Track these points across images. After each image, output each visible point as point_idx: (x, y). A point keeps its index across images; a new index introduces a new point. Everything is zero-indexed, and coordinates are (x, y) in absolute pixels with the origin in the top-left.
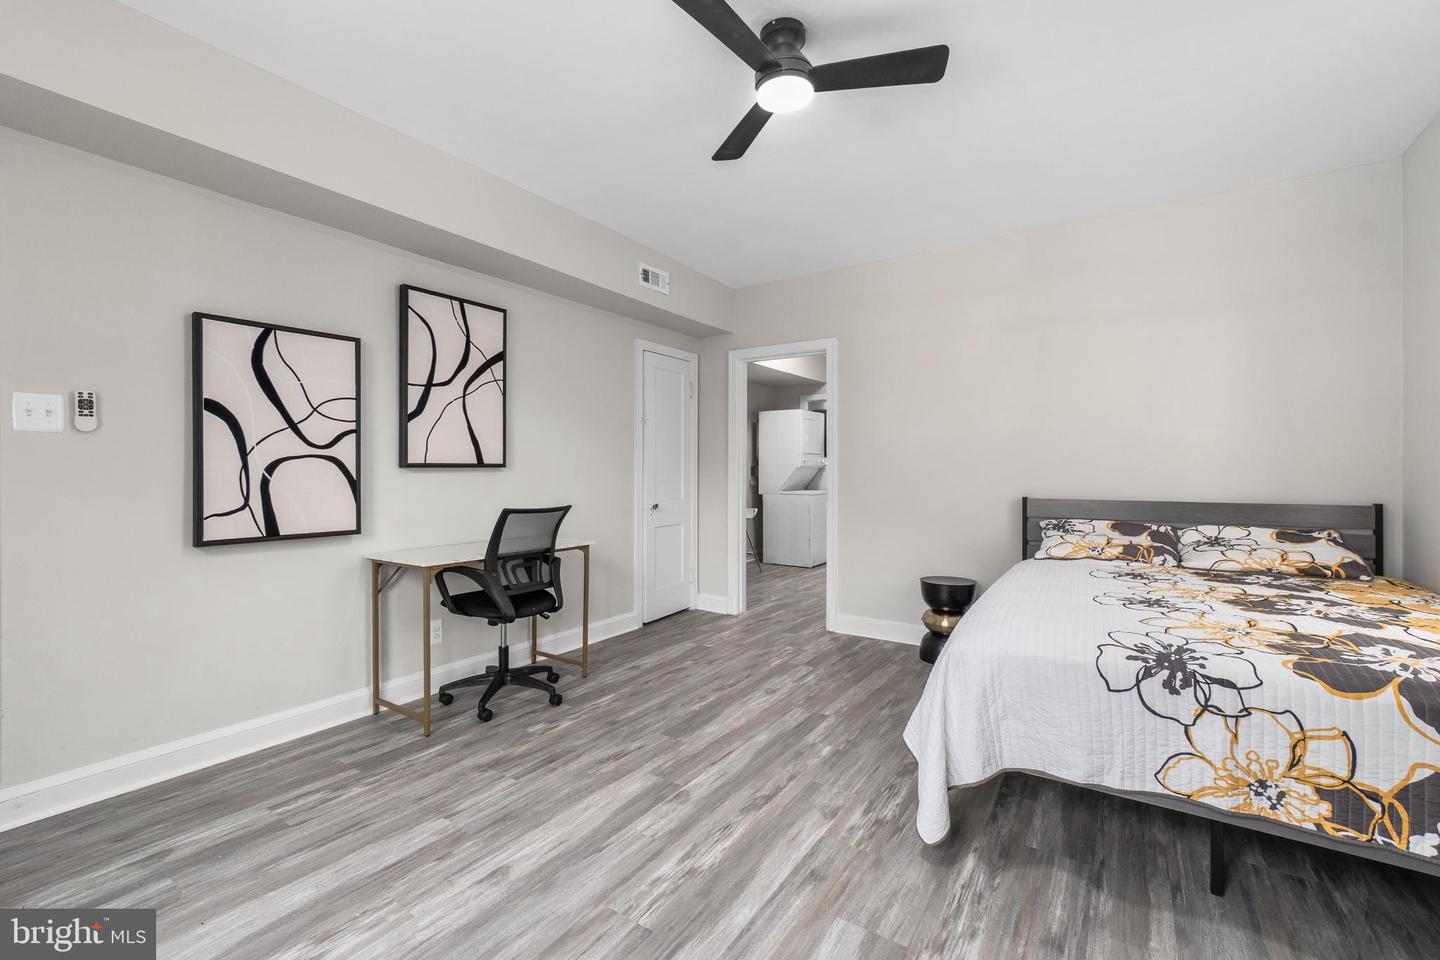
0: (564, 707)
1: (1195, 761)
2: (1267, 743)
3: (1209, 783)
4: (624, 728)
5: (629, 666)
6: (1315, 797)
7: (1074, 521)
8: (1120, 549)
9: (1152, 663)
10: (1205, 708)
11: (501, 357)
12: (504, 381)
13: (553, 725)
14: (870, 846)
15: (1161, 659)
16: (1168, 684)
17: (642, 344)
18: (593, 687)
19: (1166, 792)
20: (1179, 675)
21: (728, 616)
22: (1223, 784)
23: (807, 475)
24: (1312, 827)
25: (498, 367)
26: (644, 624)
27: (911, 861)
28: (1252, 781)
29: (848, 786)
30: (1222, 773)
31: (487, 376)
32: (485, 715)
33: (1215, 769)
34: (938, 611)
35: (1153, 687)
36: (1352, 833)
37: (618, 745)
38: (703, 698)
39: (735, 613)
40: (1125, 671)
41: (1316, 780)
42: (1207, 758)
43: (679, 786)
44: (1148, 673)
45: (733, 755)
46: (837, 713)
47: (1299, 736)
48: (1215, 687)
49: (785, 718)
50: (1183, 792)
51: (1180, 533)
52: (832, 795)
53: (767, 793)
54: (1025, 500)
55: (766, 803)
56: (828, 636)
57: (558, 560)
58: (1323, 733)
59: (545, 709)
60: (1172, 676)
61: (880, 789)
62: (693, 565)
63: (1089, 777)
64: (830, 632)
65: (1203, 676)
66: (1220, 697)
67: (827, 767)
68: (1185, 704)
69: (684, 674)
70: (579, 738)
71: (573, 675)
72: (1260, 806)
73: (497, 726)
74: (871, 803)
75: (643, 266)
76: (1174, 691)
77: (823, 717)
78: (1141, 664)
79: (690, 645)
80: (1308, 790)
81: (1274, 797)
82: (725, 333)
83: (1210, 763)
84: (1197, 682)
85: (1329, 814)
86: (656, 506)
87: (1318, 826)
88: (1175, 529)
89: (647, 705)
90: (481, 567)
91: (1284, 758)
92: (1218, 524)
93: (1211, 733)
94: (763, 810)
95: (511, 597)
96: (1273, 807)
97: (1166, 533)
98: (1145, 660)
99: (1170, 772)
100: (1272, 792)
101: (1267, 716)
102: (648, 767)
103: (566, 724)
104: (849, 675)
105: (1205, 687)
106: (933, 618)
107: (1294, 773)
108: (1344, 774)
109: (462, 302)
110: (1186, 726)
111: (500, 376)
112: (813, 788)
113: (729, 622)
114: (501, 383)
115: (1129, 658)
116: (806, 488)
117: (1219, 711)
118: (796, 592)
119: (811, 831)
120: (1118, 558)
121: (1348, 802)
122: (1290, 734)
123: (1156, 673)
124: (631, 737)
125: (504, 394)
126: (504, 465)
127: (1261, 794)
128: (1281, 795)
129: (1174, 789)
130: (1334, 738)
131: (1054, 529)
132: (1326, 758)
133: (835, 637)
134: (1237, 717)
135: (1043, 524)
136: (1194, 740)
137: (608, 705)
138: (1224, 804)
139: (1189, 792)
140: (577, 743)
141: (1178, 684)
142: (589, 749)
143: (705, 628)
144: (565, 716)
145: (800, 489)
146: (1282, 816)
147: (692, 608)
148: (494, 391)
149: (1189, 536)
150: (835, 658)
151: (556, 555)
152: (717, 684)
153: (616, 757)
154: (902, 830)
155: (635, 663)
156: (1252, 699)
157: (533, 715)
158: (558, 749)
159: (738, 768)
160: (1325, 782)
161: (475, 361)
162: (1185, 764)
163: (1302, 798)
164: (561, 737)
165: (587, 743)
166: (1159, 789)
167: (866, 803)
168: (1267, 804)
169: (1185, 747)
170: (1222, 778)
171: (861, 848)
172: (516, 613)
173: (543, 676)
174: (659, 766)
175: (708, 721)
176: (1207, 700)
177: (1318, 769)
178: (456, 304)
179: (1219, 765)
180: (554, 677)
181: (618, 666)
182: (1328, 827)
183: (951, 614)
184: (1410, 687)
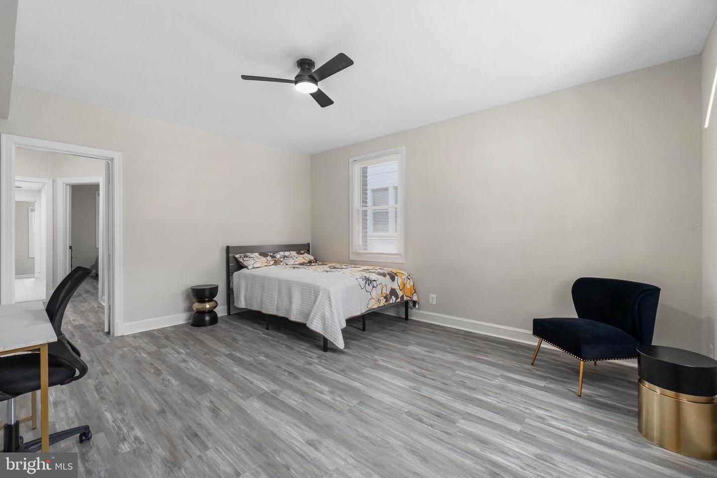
1: (372, 300)
2: (379, 290)
3: (373, 304)
7: (248, 254)
8: (272, 262)
9: (366, 280)
22: (375, 303)
28: (378, 300)
30: (375, 300)
34: (202, 301)
40: (363, 283)
47: (382, 288)
48: (373, 282)
51: (275, 255)
63: (361, 312)
65: (372, 280)
66: (374, 284)
68: (371, 287)
76: (369, 285)
80: (383, 298)
88: (273, 254)
92: (283, 251)
93: (373, 292)
97: (272, 256)
99: (369, 304)
101: (379, 285)
106: (200, 305)
108: (386, 292)
110: (370, 292)
115: (362, 280)
117: (374, 287)
120: (272, 265)
121: (386, 298)
123: (367, 282)
129: (369, 308)
130: (384, 286)
131: (244, 257)
132: (384, 291)
134: (376, 287)
135: (237, 256)
138: (375, 306)
139: (371, 307)
141: (370, 283)
146: (381, 305)
149: (279, 256)
156: (377, 283)
160: (384, 295)
163: (383, 300)
168: (379, 303)
169: (371, 297)
177: (383, 293)
182: (385, 303)
183: (209, 301)
184: (389, 274)
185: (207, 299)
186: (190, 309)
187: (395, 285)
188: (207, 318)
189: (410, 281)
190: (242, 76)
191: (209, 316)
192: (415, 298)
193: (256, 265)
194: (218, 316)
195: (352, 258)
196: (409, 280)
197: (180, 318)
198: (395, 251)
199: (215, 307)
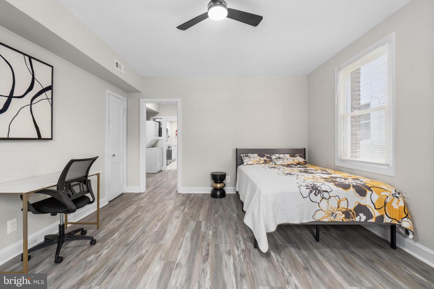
0: (98, 245)
1: (321, 211)
2: (333, 203)
3: (323, 216)
4: (134, 245)
5: (115, 219)
6: (342, 214)
7: (249, 154)
8: (263, 161)
9: (311, 189)
10: (323, 198)
11: (50, 88)
12: (52, 99)
13: (99, 254)
14: (247, 259)
15: (312, 187)
16: (315, 194)
17: (108, 91)
18: (105, 232)
19: (315, 220)
20: (317, 191)
21: (140, 193)
22: (326, 215)
23: (153, 143)
24: (341, 220)
25: (49, 93)
26: (109, 202)
27: (260, 259)
28: (331, 213)
29: (226, 242)
30: (326, 213)
31: (43, 96)
32: (59, 260)
33: (325, 212)
34: (216, 182)
35: (312, 195)
36: (348, 220)
37: (137, 253)
38: (156, 225)
39: (143, 192)
40: (306, 192)
41: (342, 210)
42: (323, 210)
43: (174, 262)
44: (311, 192)
45: (184, 243)
46: (203, 219)
47: (339, 201)
48: (324, 193)
49: (189, 225)
50: (318, 219)
51: (271, 156)
52: (225, 247)
53: (205, 253)
54: (237, 149)
55: (208, 257)
56: (180, 195)
57: (89, 181)
58: (343, 199)
59: (89, 248)
60: (316, 192)
61: (235, 240)
62: (125, 176)
63: (300, 221)
64: (180, 194)
65: (322, 191)
66: (326, 195)
67: (215, 238)
68: (319, 197)
69: (141, 218)
70: (116, 256)
71: (91, 229)
72: (332, 219)
73: (69, 262)
74: (236, 245)
75: (116, 61)
76: (316, 195)
77: (201, 222)
78: (309, 190)
79: (134, 207)
80: (341, 212)
81: (335, 216)
82: (139, 92)
83: (324, 211)
84: (321, 192)
85: (344, 217)
86: (114, 155)
87: (342, 220)
88: (270, 155)
89: (136, 233)
90: (55, 188)
91: (336, 207)
92: (279, 154)
93: (324, 204)
94: (209, 259)
95: (72, 200)
96: (335, 218)
97: (269, 157)
98: (310, 189)
99: (316, 215)
100: (334, 215)
101: (334, 197)
102: (157, 258)
103: (105, 252)
104: (197, 206)
105: (322, 193)
106: (215, 185)
107: (338, 210)
108: (346, 207)
109: (30, 58)
110: (319, 203)
111: (50, 97)
112: (217, 246)
113: (143, 195)
114: (50, 100)
115: (306, 189)
116: (152, 147)
117: (326, 198)
118: (158, 182)
119: (228, 261)
120: (263, 163)
121: (347, 213)
122: (338, 201)
123: (313, 191)
124: (139, 248)
125: (52, 105)
126: (51, 139)
127: (332, 216)
128: (336, 215)
129: (316, 219)
130: (344, 200)
131: (245, 157)
132: (343, 205)
133: (183, 195)
134: (328, 199)
135: (242, 155)
136: (320, 206)
137: (119, 238)
138: (326, 220)
139: (319, 219)
140: (118, 258)
141: (317, 193)
142: (125, 259)
143: (135, 199)
144: (102, 248)
145: (151, 148)
146: (336, 220)
147: (125, 192)
148: (47, 104)
149: (273, 157)
150: (188, 202)
151: (89, 178)
152: (156, 219)
153: (140, 258)
154: (250, 250)
155: (117, 218)
156: (331, 194)
157: (85, 252)
158: (111, 263)
159: (189, 247)
160: (343, 210)
161: (37, 88)
162: (318, 212)
163: (340, 215)
164: (107, 258)
165: (121, 257)
166: (313, 220)
167: (235, 246)
168: (333, 217)
169: (318, 208)
170: (326, 214)
171: (246, 261)
172: (76, 207)
173: (79, 233)
174: (161, 256)
175: (165, 232)
176: (323, 196)
177: (342, 207)
178: (27, 58)
179: (326, 211)
180: (83, 232)
181: (110, 221)
182: (344, 220)
183: (220, 183)
184: (354, 186)
185: (219, 181)
186: (212, 185)
187: (366, 201)
188: (218, 193)
189: (399, 201)
190: (177, 27)
191: (219, 192)
192: (406, 224)
193: (249, 163)
194: (226, 193)
195: (337, 163)
196: (396, 199)
197: (208, 190)
198: (383, 161)
199: (224, 187)
